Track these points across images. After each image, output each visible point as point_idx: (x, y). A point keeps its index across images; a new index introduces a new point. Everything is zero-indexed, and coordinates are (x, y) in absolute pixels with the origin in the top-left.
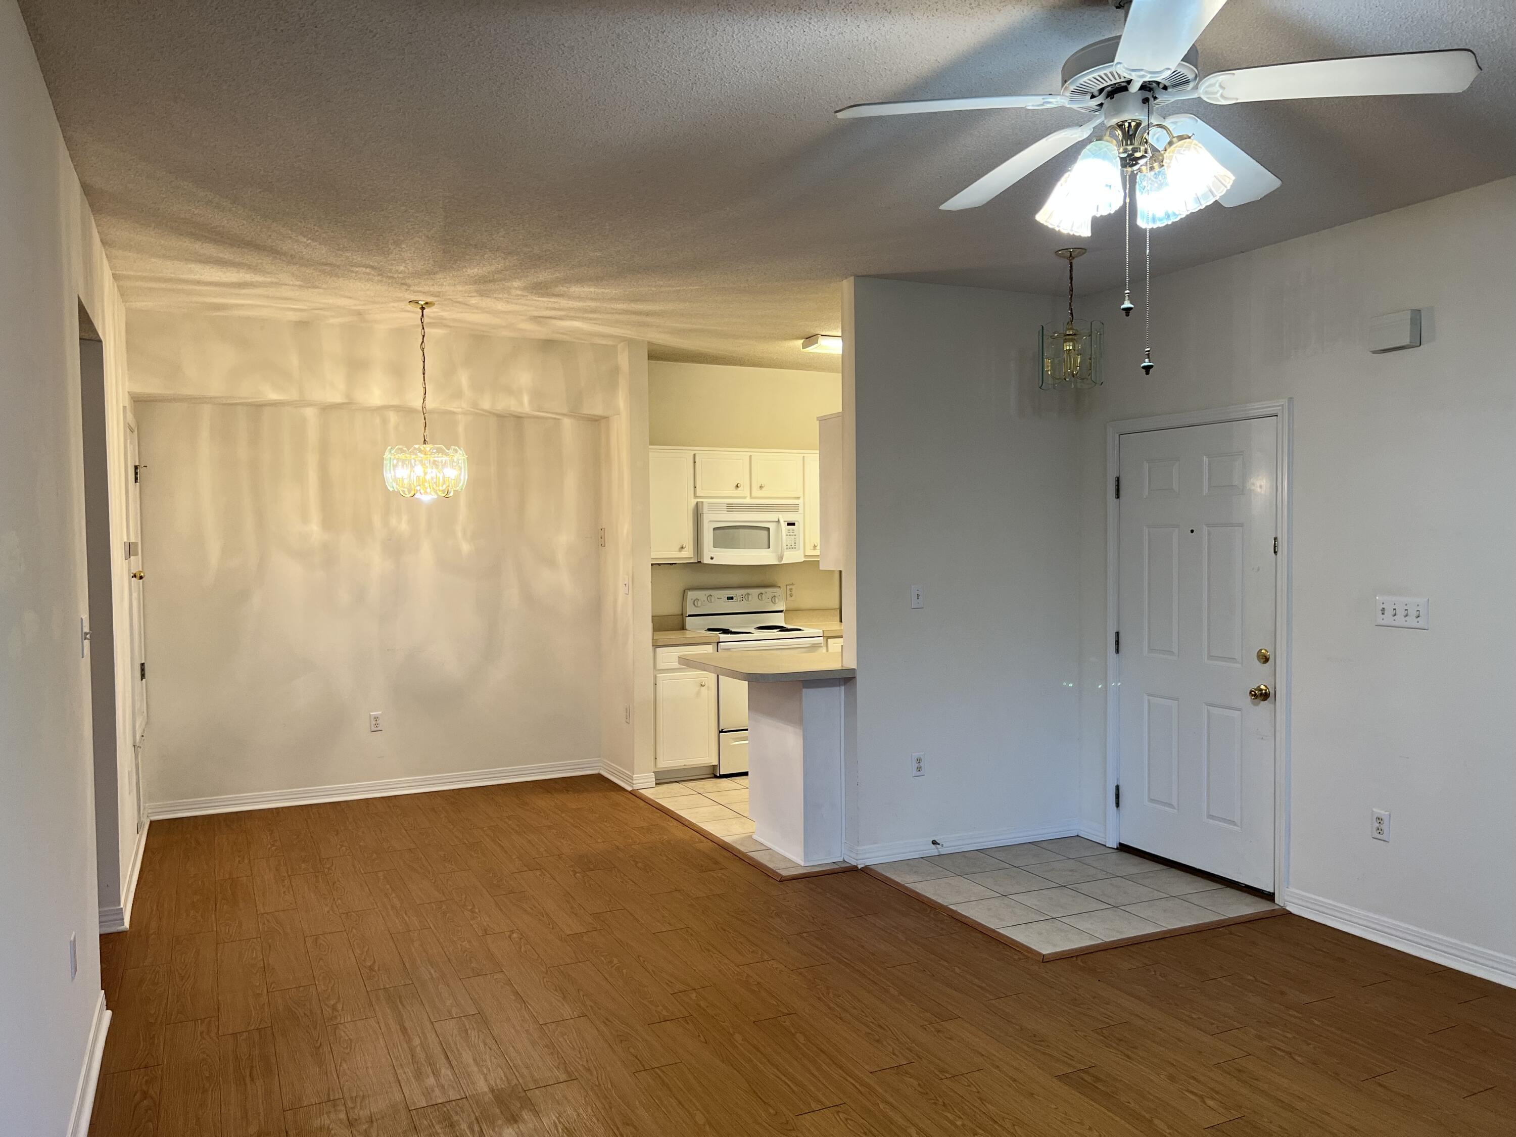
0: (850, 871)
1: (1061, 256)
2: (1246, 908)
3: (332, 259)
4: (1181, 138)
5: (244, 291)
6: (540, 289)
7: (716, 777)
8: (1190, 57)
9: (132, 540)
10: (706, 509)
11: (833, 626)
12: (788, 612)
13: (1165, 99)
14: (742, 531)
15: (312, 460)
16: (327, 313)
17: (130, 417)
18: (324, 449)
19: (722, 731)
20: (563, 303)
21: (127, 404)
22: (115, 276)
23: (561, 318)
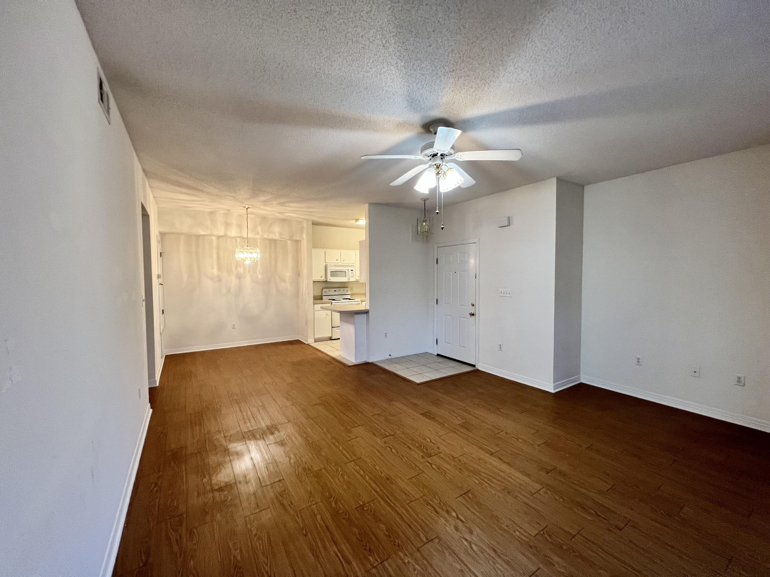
0: (367, 364)
1: (422, 200)
2: (469, 369)
3: (220, 194)
4: (451, 168)
5: (194, 202)
6: (281, 204)
7: (331, 340)
8: (453, 148)
9: (160, 273)
10: (328, 265)
11: (363, 298)
12: (351, 295)
13: (447, 158)
14: (339, 273)
15: (215, 251)
16: (219, 210)
17: (159, 238)
18: (218, 248)
19: (332, 327)
20: (288, 208)
21: (158, 234)
22: (154, 197)
23: (287, 213)
